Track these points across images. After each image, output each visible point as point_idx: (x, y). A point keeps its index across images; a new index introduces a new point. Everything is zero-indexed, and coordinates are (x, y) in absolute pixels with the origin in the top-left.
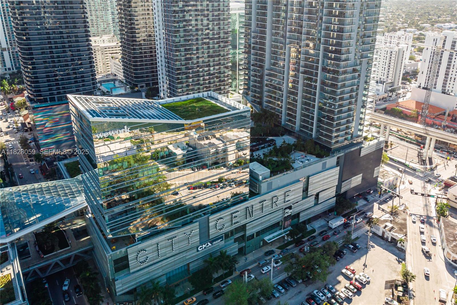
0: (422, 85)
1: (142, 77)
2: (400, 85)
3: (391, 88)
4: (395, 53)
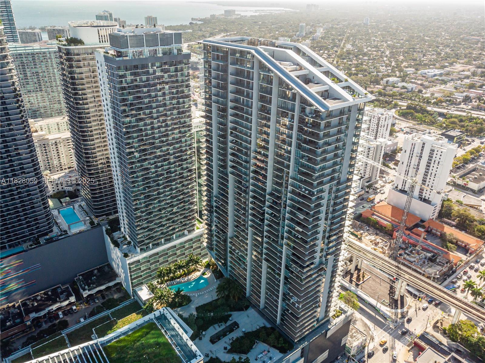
0: (400, 187)
1: (103, 208)
2: (378, 178)
3: (368, 184)
4: (373, 149)
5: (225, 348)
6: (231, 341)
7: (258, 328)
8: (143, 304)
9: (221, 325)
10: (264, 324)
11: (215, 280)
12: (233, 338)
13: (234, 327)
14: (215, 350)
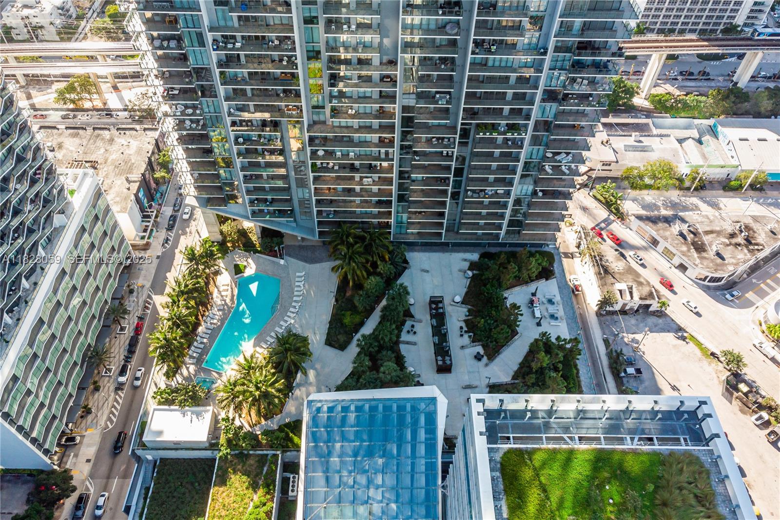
5: (478, 357)
6: (466, 336)
7: (470, 273)
8: (205, 449)
9: (413, 326)
10: (465, 260)
11: (282, 262)
12: (461, 328)
13: (437, 309)
14: (466, 377)
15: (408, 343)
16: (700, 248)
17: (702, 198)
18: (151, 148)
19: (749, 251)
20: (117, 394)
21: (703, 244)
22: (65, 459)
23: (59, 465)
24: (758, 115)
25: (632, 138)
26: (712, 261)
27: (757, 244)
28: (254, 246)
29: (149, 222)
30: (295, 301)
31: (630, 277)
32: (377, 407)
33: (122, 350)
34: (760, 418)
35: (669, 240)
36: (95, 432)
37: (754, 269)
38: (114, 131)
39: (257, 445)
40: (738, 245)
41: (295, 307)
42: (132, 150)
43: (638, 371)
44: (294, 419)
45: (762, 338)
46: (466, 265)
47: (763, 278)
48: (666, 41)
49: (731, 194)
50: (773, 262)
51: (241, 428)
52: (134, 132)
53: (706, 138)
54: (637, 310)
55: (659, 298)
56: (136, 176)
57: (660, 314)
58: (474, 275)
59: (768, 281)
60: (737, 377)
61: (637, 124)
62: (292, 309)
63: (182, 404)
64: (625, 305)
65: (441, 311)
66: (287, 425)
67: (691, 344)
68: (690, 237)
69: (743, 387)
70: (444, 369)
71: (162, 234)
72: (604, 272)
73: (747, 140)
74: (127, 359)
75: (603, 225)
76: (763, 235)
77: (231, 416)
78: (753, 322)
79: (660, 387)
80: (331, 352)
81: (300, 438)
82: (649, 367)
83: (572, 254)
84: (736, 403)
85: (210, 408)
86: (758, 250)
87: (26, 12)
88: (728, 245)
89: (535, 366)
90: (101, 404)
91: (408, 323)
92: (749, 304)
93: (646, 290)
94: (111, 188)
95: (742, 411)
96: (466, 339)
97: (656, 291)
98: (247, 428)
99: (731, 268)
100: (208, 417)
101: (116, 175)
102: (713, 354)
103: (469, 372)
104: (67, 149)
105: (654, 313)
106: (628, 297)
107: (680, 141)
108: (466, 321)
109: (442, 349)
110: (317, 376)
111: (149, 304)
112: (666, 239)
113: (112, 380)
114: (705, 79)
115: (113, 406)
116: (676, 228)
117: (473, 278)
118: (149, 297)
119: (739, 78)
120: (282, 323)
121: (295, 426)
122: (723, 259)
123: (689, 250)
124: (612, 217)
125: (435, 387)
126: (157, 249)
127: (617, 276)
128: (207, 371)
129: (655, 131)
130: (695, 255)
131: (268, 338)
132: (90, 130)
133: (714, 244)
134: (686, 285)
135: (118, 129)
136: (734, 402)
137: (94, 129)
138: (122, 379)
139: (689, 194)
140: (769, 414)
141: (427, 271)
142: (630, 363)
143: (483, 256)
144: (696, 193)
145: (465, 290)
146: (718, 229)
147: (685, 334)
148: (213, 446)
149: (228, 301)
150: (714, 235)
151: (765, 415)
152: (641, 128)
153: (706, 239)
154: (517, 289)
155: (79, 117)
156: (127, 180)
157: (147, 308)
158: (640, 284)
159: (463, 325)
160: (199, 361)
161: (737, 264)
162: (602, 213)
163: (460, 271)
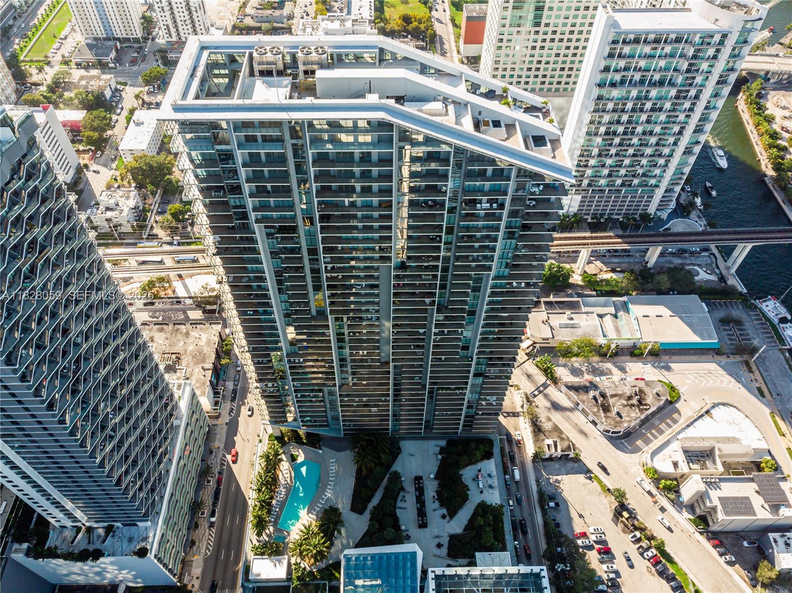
5: (444, 517)
6: (437, 502)
7: (440, 457)
8: (284, 581)
9: (404, 496)
10: (437, 446)
11: (321, 452)
12: (434, 497)
13: (419, 484)
14: (436, 530)
15: (401, 508)
16: (606, 409)
17: (614, 363)
18: (217, 339)
19: (639, 410)
20: (210, 530)
21: (609, 405)
22: (182, 577)
23: (179, 581)
24: (660, 292)
25: (565, 316)
26: (614, 419)
27: (646, 405)
28: (302, 439)
29: (219, 397)
30: (331, 481)
31: (556, 434)
32: (383, 557)
33: (210, 498)
34: (635, 536)
35: (586, 403)
36: (199, 557)
37: (643, 422)
38: (188, 326)
39: (315, 578)
40: (633, 405)
41: (330, 485)
42: (203, 343)
43: (557, 505)
44: (335, 561)
45: (643, 475)
46: (438, 449)
47: (649, 429)
48: (592, 238)
49: (635, 359)
50: (659, 415)
51: (304, 569)
52: (203, 326)
53: (621, 314)
54: (561, 457)
55: (574, 450)
56: (209, 365)
57: (577, 460)
58: (442, 457)
59: (653, 431)
60: (622, 507)
61: (571, 302)
62: (329, 487)
63: (270, 555)
64: (551, 455)
65: (421, 485)
66: (331, 565)
67: (595, 483)
68: (600, 400)
69: (626, 515)
70: (423, 525)
71: (228, 405)
72: (537, 429)
73: (648, 316)
74: (214, 504)
75: (541, 389)
76: (651, 397)
77: (298, 561)
78: (639, 463)
79: (572, 516)
80: (354, 516)
81: (340, 574)
82: (565, 502)
83: (518, 413)
84: (620, 525)
85: (286, 557)
86: (646, 409)
87: (109, 214)
88: (626, 406)
89: (476, 524)
90: (201, 538)
91: (401, 494)
92: (637, 450)
93: (566, 444)
94: (192, 375)
95: (624, 531)
96: (437, 504)
97: (573, 444)
98: (308, 569)
99: (626, 425)
100: (285, 562)
101: (194, 364)
102: (609, 490)
103: (438, 527)
104: (157, 342)
105: (572, 459)
106: (553, 450)
107: (601, 316)
108: (437, 492)
109: (422, 513)
110: (347, 531)
111: (225, 461)
112: (583, 402)
113: (206, 520)
114: (627, 256)
115: (209, 539)
116: (592, 393)
117: (442, 460)
118: (224, 456)
119: (649, 258)
120: (323, 496)
121: (337, 565)
122: (621, 417)
123: (598, 411)
124: (548, 382)
125: (416, 545)
126: (225, 418)
127: (547, 433)
128: (281, 531)
129: (584, 309)
130: (603, 415)
131: (316, 508)
132: (171, 326)
133: (617, 405)
134: (597, 436)
135: (191, 324)
136: (619, 525)
137: (174, 324)
138: (213, 520)
139: (606, 360)
140: (641, 533)
141: (413, 455)
142: (552, 498)
143: (449, 443)
144: (610, 359)
145: (437, 469)
146: (620, 392)
147: (592, 475)
148: (289, 579)
149: (289, 481)
150: (617, 398)
151: (638, 534)
152: (574, 306)
153: (611, 401)
154: (469, 467)
155: (157, 304)
156: (203, 368)
157: (223, 464)
158: (562, 439)
159: (435, 494)
160: (275, 524)
161: (630, 421)
162: (541, 379)
163: (434, 454)
